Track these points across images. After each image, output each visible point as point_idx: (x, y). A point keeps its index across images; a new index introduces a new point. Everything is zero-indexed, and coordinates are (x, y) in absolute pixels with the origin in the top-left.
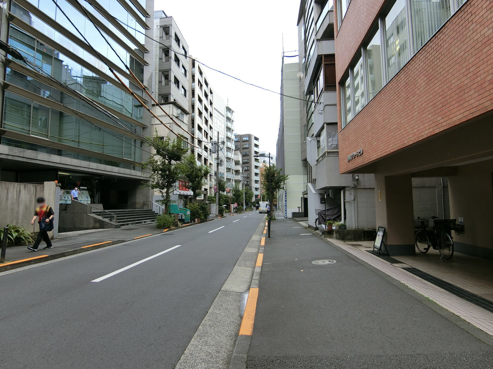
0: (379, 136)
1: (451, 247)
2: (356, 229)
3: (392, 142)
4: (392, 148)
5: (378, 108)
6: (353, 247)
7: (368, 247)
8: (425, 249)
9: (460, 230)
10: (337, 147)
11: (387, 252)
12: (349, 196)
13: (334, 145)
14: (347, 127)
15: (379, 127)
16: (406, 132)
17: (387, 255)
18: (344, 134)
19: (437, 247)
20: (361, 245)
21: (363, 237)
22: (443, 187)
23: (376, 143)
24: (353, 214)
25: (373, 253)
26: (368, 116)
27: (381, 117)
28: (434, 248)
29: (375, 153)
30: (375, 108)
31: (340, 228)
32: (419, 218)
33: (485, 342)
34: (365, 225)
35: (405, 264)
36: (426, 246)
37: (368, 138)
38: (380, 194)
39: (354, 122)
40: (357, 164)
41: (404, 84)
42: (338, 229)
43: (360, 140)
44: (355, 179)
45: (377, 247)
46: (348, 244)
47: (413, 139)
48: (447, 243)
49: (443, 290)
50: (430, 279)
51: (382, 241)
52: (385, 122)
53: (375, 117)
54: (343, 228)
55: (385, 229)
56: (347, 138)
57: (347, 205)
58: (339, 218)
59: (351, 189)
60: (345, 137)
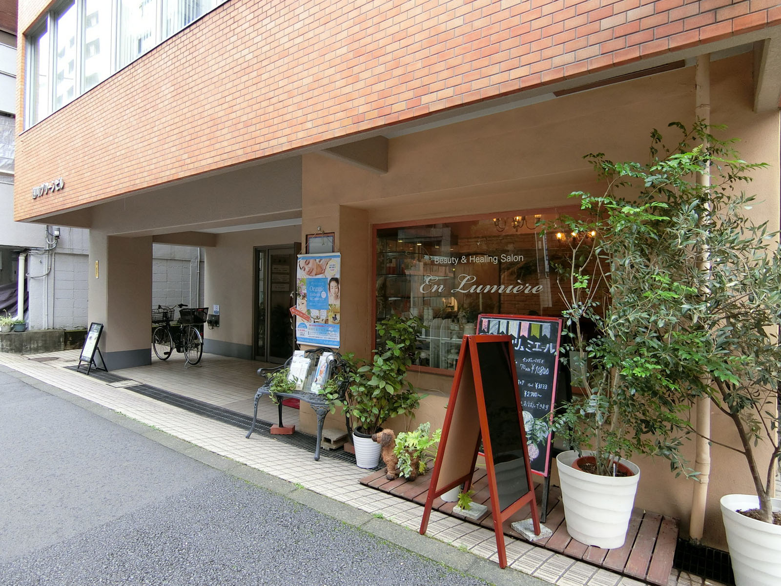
0: (96, 163)
1: (200, 347)
2: (49, 330)
3: (116, 178)
4: (116, 188)
5: (97, 110)
6: (38, 364)
7: (71, 361)
8: (165, 353)
9: (215, 322)
10: (12, 166)
11: (105, 365)
12: (37, 266)
13: (6, 160)
14: (36, 131)
15: (96, 145)
16: (140, 166)
17: (104, 370)
18: (28, 142)
19: (181, 349)
20: (58, 358)
21: (63, 344)
22: (200, 261)
23: (89, 174)
24: (44, 301)
25: (79, 370)
26: (77, 121)
27: (102, 129)
28: (179, 351)
29: (85, 192)
30: (92, 109)
31: (12, 329)
32: (160, 307)
33: (215, 466)
34: (69, 322)
35: (132, 381)
36: (168, 349)
37: (76, 162)
38: (97, 266)
39: (51, 125)
40: (52, 206)
41: (142, 85)
42: (9, 330)
43: (59, 161)
44: (52, 235)
45: (86, 359)
46: (29, 359)
47: (147, 179)
48: (196, 341)
49: (180, 410)
50: (167, 397)
51: (96, 348)
52: (107, 140)
53: (91, 126)
54: (18, 328)
55: (102, 327)
56: (33, 153)
57: (31, 284)
58: (13, 310)
59: (43, 254)
60: (30, 148)
